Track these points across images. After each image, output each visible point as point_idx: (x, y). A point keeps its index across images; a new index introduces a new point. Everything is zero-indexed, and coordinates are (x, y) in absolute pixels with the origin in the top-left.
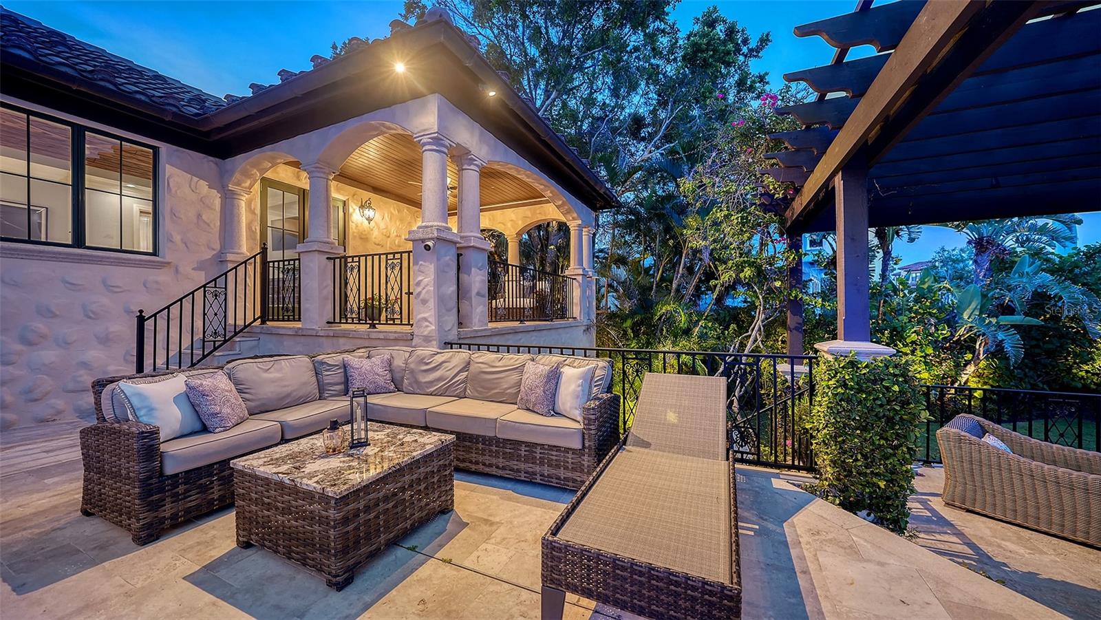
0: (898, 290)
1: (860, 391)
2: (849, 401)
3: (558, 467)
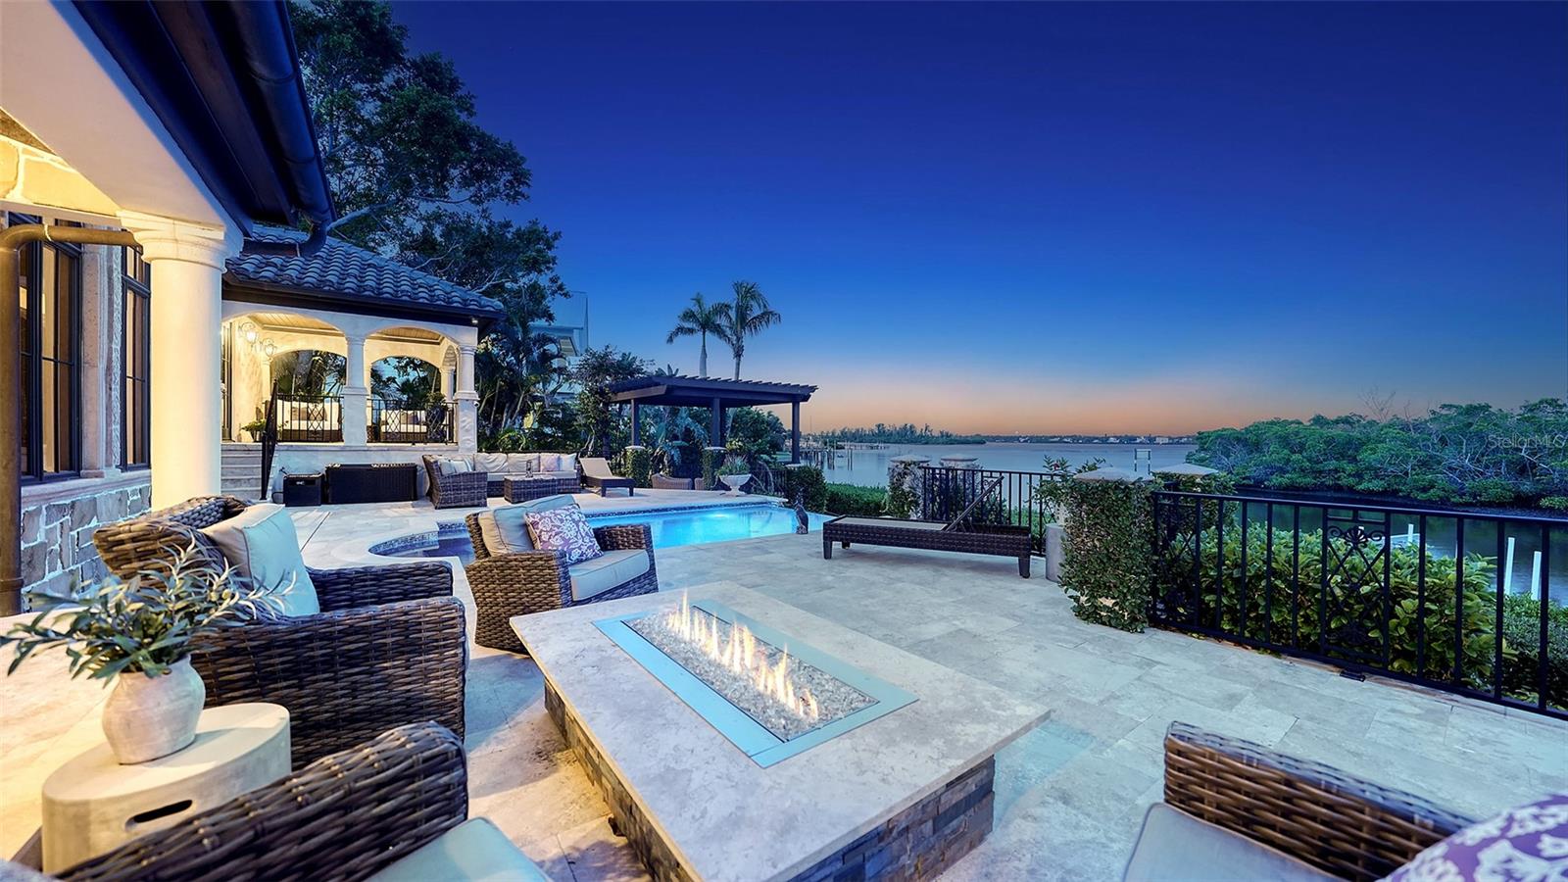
3: (571, 486)
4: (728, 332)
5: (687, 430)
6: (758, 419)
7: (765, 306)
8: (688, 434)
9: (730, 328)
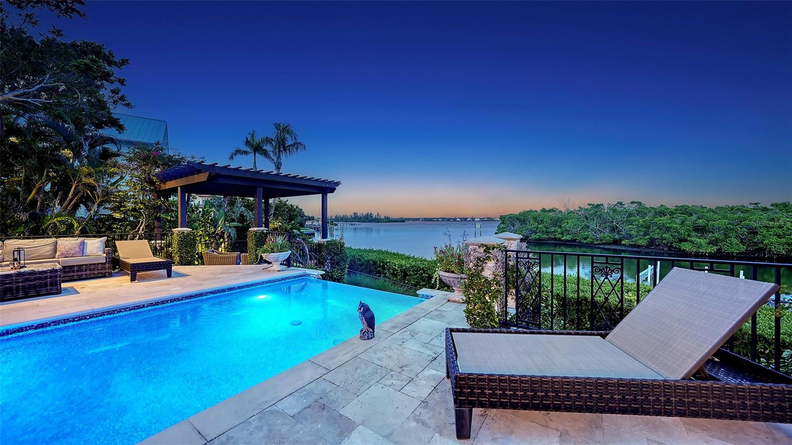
0: (194, 210)
1: (184, 239)
2: (182, 241)
3: (94, 270)
4: (271, 154)
5: (242, 215)
6: (291, 209)
7: (295, 138)
8: (242, 218)
9: (273, 152)
